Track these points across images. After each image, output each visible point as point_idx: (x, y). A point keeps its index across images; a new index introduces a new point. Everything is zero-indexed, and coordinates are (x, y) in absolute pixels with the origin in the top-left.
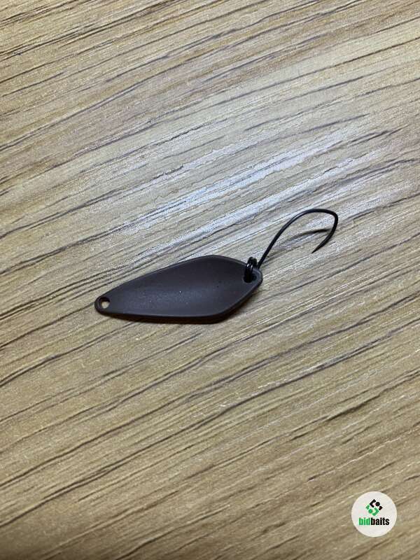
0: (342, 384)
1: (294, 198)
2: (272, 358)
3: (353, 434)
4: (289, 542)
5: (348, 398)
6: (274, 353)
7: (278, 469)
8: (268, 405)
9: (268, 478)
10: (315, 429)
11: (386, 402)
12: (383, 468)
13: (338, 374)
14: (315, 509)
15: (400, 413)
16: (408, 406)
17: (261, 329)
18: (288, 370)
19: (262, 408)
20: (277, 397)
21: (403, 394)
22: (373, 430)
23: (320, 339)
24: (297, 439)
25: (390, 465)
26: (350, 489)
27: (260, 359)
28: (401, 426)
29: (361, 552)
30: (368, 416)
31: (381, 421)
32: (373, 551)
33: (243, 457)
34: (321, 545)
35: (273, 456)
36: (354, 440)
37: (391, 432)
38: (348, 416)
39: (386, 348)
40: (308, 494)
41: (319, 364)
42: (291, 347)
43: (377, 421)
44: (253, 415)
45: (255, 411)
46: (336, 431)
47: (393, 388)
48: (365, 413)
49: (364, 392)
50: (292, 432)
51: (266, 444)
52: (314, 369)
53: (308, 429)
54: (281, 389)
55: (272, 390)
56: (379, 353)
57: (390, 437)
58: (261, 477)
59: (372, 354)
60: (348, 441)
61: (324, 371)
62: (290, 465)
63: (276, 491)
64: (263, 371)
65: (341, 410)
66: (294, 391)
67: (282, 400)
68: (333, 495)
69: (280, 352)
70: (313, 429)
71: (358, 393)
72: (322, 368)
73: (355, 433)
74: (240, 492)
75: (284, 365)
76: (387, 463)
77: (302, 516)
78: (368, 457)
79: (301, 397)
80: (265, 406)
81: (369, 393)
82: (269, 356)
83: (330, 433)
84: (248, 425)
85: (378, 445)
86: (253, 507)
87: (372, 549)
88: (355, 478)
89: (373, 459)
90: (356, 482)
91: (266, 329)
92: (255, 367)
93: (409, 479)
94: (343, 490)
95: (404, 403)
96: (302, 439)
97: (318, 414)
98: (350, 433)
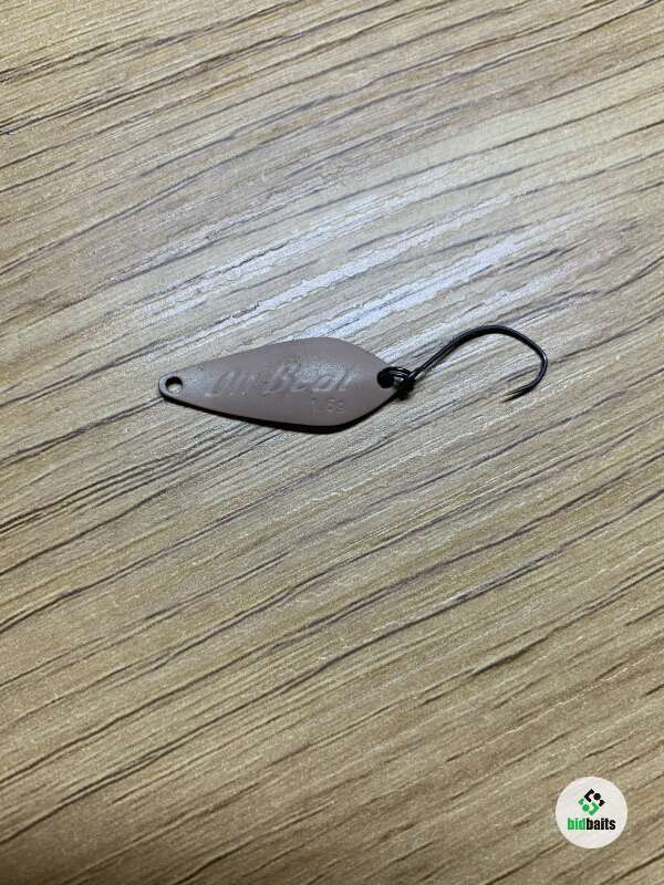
0: (493, 622)
1: (421, 351)
2: (392, 587)
3: (509, 695)
4: (419, 852)
5: (502, 641)
6: (395, 579)
7: (403, 748)
8: (387, 656)
9: (388, 762)
10: (455, 689)
11: (557, 647)
12: (553, 741)
13: (487, 607)
14: (456, 802)
15: (577, 662)
16: (587, 652)
17: (377, 544)
18: (416, 604)
19: (379, 660)
20: (401, 643)
21: (581, 634)
22: (539, 686)
23: (461, 557)
24: (431, 704)
25: (562, 736)
26: (506, 773)
27: (376, 590)
28: (578, 681)
29: (523, 861)
30: (530, 667)
31: (550, 675)
32: (539, 860)
33: (352, 732)
34: (466, 855)
35: (395, 730)
36: (510, 703)
37: (564, 688)
38: (502, 668)
39: (557, 568)
40: (447, 782)
41: (460, 594)
42: (420, 570)
43: (544, 675)
44: (366, 670)
45: (368, 665)
46: (486, 690)
47: (566, 627)
48: (527, 664)
49: (525, 633)
50: (423, 694)
51: (386, 711)
52: (453, 601)
53: (445, 689)
54: (406, 631)
55: (394, 632)
56: (545, 577)
57: (562, 696)
58: (379, 760)
59: (536, 578)
60: (503, 704)
61: (467, 604)
62: (420, 741)
63: (402, 779)
64: (379, 607)
65: (493, 659)
66: (424, 633)
67: (407, 647)
68: (481, 783)
69: (403, 577)
70: (452, 688)
71: (517, 635)
72: (464, 599)
73: (514, 692)
74: (348, 781)
75: (410, 597)
76: (559, 734)
77: (437, 814)
78: (532, 726)
79: (435, 643)
80: (383, 658)
81: (532, 635)
82: (388, 584)
83: (478, 693)
84: (358, 685)
85: (546, 708)
86: (368, 804)
87: (537, 857)
88: (514, 756)
89: (539, 729)
90: (515, 762)
91: (383, 544)
92: (368, 600)
93: (590, 755)
94: (496, 774)
95: (582, 648)
96: (437, 703)
97: (460, 667)
98: (506, 693)
